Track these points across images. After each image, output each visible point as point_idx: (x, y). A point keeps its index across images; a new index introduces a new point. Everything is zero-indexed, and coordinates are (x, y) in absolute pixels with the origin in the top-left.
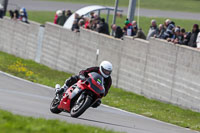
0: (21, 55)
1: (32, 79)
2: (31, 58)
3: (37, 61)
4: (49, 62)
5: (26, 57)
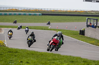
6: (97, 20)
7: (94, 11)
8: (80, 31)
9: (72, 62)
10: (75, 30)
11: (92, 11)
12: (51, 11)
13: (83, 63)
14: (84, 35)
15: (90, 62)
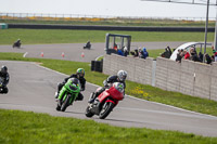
0: (141, 82)
1: (148, 99)
2: (148, 83)
3: (153, 85)
4: (161, 85)
5: (144, 83)
6: (129, 38)
7: (122, 19)
8: (93, 62)
9: (76, 131)
10: (82, 60)
11: (118, 18)
12: (29, 20)
13: (100, 134)
14: (101, 71)
15: (115, 132)
